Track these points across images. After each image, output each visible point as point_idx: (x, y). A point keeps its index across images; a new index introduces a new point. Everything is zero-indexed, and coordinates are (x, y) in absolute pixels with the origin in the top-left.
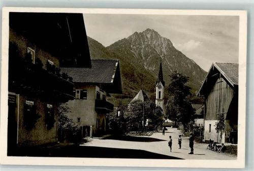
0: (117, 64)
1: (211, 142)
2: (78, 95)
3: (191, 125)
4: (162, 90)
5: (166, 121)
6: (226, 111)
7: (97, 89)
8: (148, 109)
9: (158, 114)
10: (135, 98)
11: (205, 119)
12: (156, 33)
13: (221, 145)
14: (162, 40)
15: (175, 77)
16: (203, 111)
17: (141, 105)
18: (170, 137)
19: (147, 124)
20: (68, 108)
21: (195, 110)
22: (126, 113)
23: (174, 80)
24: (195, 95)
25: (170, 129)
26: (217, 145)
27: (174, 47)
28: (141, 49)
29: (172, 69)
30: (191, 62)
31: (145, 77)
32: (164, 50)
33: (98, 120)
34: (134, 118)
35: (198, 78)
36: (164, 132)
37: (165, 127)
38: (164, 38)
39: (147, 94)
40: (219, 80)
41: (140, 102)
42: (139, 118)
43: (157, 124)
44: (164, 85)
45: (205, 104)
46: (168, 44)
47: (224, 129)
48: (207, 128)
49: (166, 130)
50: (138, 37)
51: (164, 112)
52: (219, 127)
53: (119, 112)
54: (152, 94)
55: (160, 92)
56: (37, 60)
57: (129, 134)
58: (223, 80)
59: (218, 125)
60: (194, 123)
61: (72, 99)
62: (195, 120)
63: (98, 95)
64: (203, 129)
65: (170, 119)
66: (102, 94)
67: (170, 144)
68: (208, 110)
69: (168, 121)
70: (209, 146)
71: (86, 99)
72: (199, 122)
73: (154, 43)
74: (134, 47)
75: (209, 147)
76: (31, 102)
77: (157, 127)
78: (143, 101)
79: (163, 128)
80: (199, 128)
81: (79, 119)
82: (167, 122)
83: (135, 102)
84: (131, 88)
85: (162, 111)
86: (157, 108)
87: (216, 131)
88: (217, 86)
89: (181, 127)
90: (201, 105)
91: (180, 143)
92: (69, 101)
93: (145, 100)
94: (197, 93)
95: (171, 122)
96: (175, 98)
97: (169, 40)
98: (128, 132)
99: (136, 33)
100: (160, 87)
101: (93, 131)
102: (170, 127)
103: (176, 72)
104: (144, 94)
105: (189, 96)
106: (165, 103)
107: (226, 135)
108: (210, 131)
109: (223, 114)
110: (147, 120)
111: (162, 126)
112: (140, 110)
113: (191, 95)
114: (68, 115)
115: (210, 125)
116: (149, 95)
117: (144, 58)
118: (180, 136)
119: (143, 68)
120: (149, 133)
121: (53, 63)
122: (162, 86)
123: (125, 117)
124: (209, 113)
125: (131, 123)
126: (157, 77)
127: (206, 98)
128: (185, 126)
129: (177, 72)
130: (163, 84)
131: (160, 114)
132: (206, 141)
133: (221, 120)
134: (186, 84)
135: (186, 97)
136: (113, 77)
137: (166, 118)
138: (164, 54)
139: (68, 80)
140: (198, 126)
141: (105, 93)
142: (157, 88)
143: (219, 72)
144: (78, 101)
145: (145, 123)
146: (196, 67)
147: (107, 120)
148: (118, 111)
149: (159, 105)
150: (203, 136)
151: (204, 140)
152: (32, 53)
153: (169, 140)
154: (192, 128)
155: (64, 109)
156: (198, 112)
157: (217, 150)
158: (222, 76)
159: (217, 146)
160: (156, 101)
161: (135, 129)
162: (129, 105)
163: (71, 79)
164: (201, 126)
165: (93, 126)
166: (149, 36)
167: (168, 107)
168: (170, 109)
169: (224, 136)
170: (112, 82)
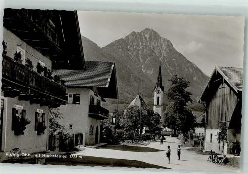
0: (113, 66)
1: (212, 153)
2: (71, 100)
3: (191, 134)
4: (160, 96)
5: (164, 129)
6: (229, 119)
7: (92, 93)
8: (145, 116)
9: (156, 122)
10: (131, 104)
11: (206, 128)
12: (155, 33)
13: (222, 156)
14: (162, 41)
15: (175, 82)
16: (204, 120)
17: (138, 111)
18: (169, 147)
19: (144, 132)
20: (60, 114)
21: (196, 118)
22: (122, 120)
23: (174, 85)
24: (195, 102)
25: (168, 139)
26: (219, 156)
27: (174, 49)
28: (139, 50)
29: (172, 73)
30: (192, 65)
31: (143, 81)
32: (163, 52)
33: (92, 128)
34: (130, 126)
35: (199, 84)
36: (162, 142)
37: (163, 136)
38: (164, 39)
39: (144, 100)
40: (221, 86)
41: (137, 109)
42: (135, 126)
43: (155, 133)
44: (163, 90)
45: (206, 111)
46: (168, 45)
47: (226, 139)
48: (208, 138)
49: (165, 139)
50: (136, 37)
51: (162, 120)
52: (222, 137)
53: (114, 119)
54: (150, 100)
55: (158, 98)
56: (28, 61)
57: (124, 143)
58: (226, 85)
59: (220, 134)
60: (194, 133)
61: (65, 104)
62: (196, 129)
63: (92, 100)
64: (204, 139)
65: (169, 127)
66: (96, 98)
67: (168, 155)
68: (209, 118)
69: (167, 129)
70: (210, 157)
71: (79, 104)
72: (199, 131)
73: (153, 43)
74: (132, 48)
75: (210, 159)
76: (20, 106)
77: (154, 136)
78: (140, 107)
79: (161, 137)
80: (200, 138)
81: (71, 126)
82: (166, 131)
83: (132, 108)
84: (127, 93)
85: (160, 118)
86: (156, 115)
87: (217, 141)
88: (219, 93)
89: (181, 136)
90: (203, 113)
91: (179, 153)
92: (61, 106)
93: (142, 107)
94: (198, 99)
95: (170, 130)
96: (175, 104)
97: (168, 41)
98: (123, 141)
99: (134, 32)
100: (158, 92)
101: (86, 139)
102: (169, 136)
103: (176, 76)
104: (141, 100)
105: (189, 102)
106: (164, 110)
107: (228, 145)
108: (211, 141)
109: (225, 123)
110: (144, 128)
111: (160, 135)
112: (136, 117)
113: (191, 101)
114: (60, 122)
115: (212, 134)
116: (146, 101)
117: (142, 61)
118: (179, 146)
119: (141, 72)
120: (146, 142)
121: (44, 64)
122: (161, 91)
123: (121, 124)
124: (210, 122)
125: (127, 130)
126: (155, 81)
127: (208, 105)
128: (184, 135)
129: (178, 77)
130: (162, 88)
131: (158, 122)
132: (206, 152)
133: (223, 129)
134: (186, 90)
135: (187, 104)
136: (109, 80)
137: (164, 126)
138: (164, 56)
139: (60, 83)
140: (199, 135)
141: (99, 98)
142: (155, 93)
143: (222, 77)
144: (70, 106)
145: (142, 132)
146: (198, 70)
147: (101, 127)
148: (113, 117)
149: (157, 112)
150: (204, 146)
151: (204, 151)
152: (21, 53)
153: (167, 150)
154: (192, 137)
155: (56, 115)
156: (199, 120)
157: (218, 162)
158: (225, 82)
159: (218, 158)
160: (154, 107)
161: (131, 138)
162: (126, 111)
163: (63, 82)
164: (201, 135)
165: (86, 134)
166: (147, 36)
167: (167, 115)
168: (169, 116)
169: (226, 146)
170: (107, 85)
